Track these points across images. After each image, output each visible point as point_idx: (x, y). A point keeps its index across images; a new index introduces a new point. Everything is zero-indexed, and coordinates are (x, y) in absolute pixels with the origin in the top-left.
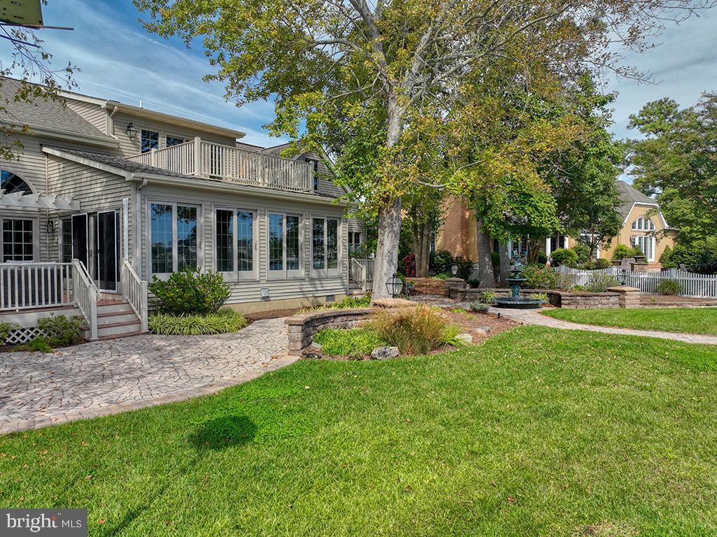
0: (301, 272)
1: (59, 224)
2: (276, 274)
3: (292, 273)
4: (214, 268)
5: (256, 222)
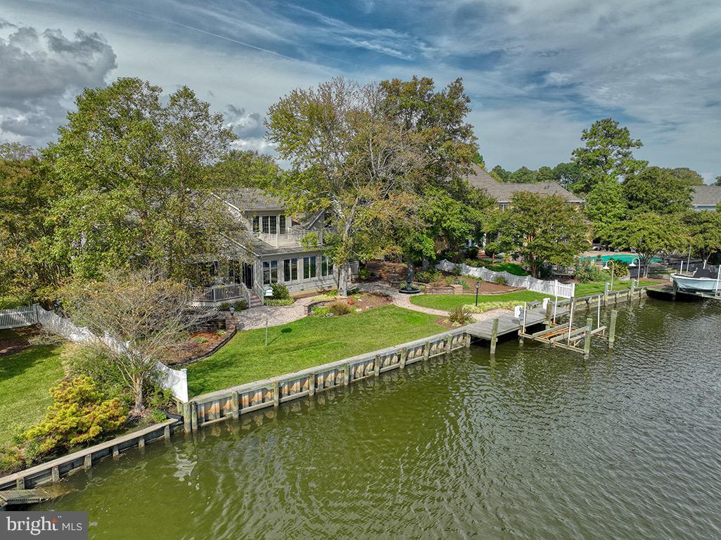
2: (306, 280)
3: (313, 279)
4: (283, 281)
5: (298, 262)
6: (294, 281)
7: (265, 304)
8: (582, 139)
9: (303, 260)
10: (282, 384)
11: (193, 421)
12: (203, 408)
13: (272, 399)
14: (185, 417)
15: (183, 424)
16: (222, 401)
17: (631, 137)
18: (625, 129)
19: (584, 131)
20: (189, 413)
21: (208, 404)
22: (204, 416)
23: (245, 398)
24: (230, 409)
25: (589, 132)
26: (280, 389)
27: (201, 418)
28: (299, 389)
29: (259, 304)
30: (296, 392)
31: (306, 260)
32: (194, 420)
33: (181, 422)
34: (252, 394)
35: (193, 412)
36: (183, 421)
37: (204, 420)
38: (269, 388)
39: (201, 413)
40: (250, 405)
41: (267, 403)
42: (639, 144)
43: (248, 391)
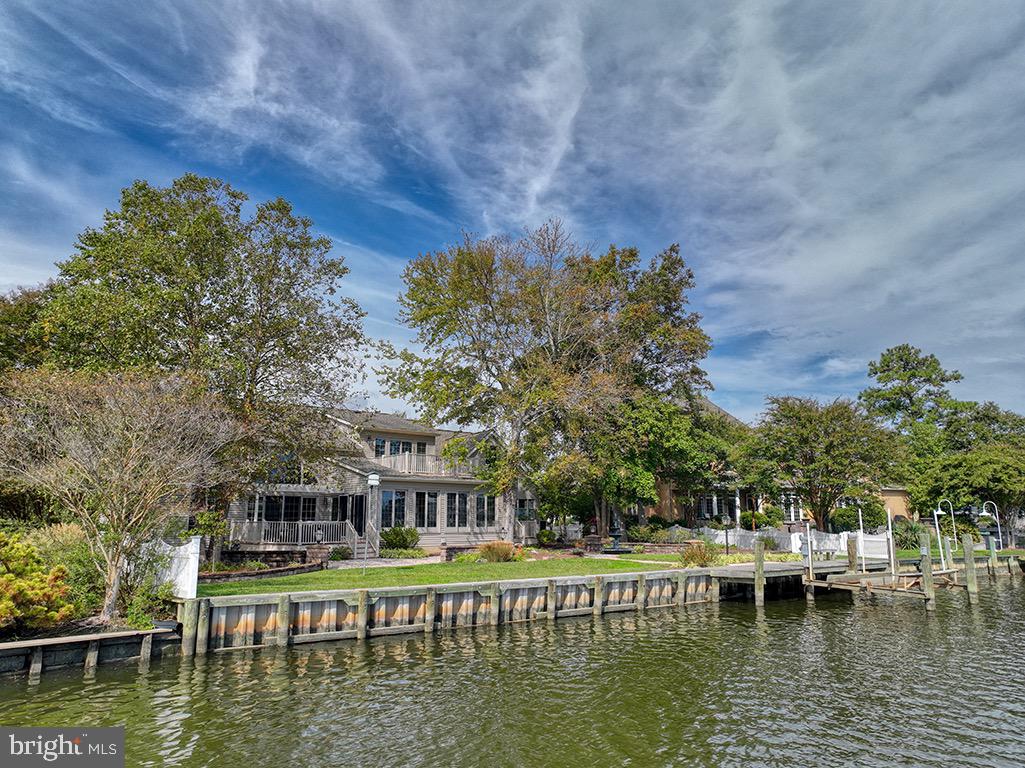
0: (468, 529)
1: (330, 500)
2: (451, 529)
3: (462, 529)
4: (413, 525)
5: (439, 498)
6: (432, 529)
7: (381, 556)
8: (869, 375)
9: (445, 496)
10: (374, 600)
11: (200, 636)
12: (223, 617)
13: (354, 626)
14: (184, 625)
15: (180, 641)
16: (262, 609)
17: (943, 367)
18: (932, 356)
19: (871, 364)
20: (193, 616)
21: (235, 611)
22: (222, 634)
23: (305, 615)
24: (274, 632)
25: (878, 365)
26: (371, 609)
27: (217, 638)
28: (406, 618)
29: (372, 555)
30: (401, 623)
31: (451, 497)
32: (202, 634)
33: (176, 637)
34: (317, 606)
35: (201, 617)
36: (181, 635)
37: (222, 642)
38: (350, 603)
39: (218, 628)
40: (313, 630)
41: (345, 632)
42: (957, 378)
43: (311, 600)
